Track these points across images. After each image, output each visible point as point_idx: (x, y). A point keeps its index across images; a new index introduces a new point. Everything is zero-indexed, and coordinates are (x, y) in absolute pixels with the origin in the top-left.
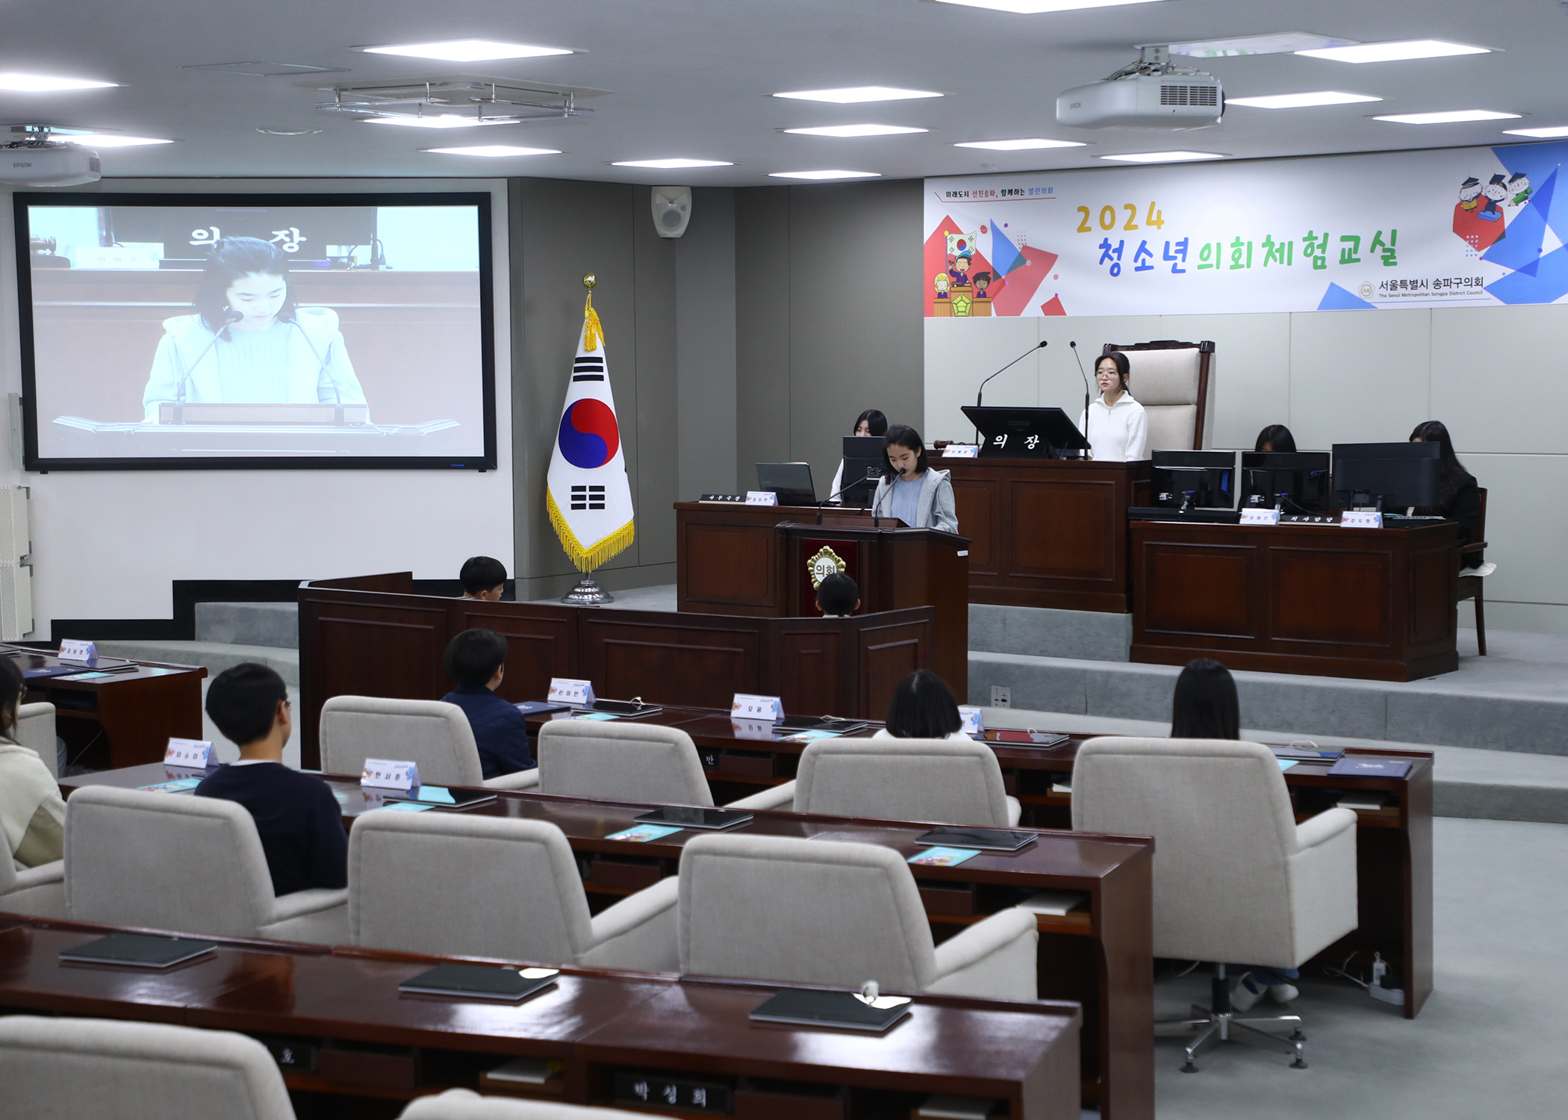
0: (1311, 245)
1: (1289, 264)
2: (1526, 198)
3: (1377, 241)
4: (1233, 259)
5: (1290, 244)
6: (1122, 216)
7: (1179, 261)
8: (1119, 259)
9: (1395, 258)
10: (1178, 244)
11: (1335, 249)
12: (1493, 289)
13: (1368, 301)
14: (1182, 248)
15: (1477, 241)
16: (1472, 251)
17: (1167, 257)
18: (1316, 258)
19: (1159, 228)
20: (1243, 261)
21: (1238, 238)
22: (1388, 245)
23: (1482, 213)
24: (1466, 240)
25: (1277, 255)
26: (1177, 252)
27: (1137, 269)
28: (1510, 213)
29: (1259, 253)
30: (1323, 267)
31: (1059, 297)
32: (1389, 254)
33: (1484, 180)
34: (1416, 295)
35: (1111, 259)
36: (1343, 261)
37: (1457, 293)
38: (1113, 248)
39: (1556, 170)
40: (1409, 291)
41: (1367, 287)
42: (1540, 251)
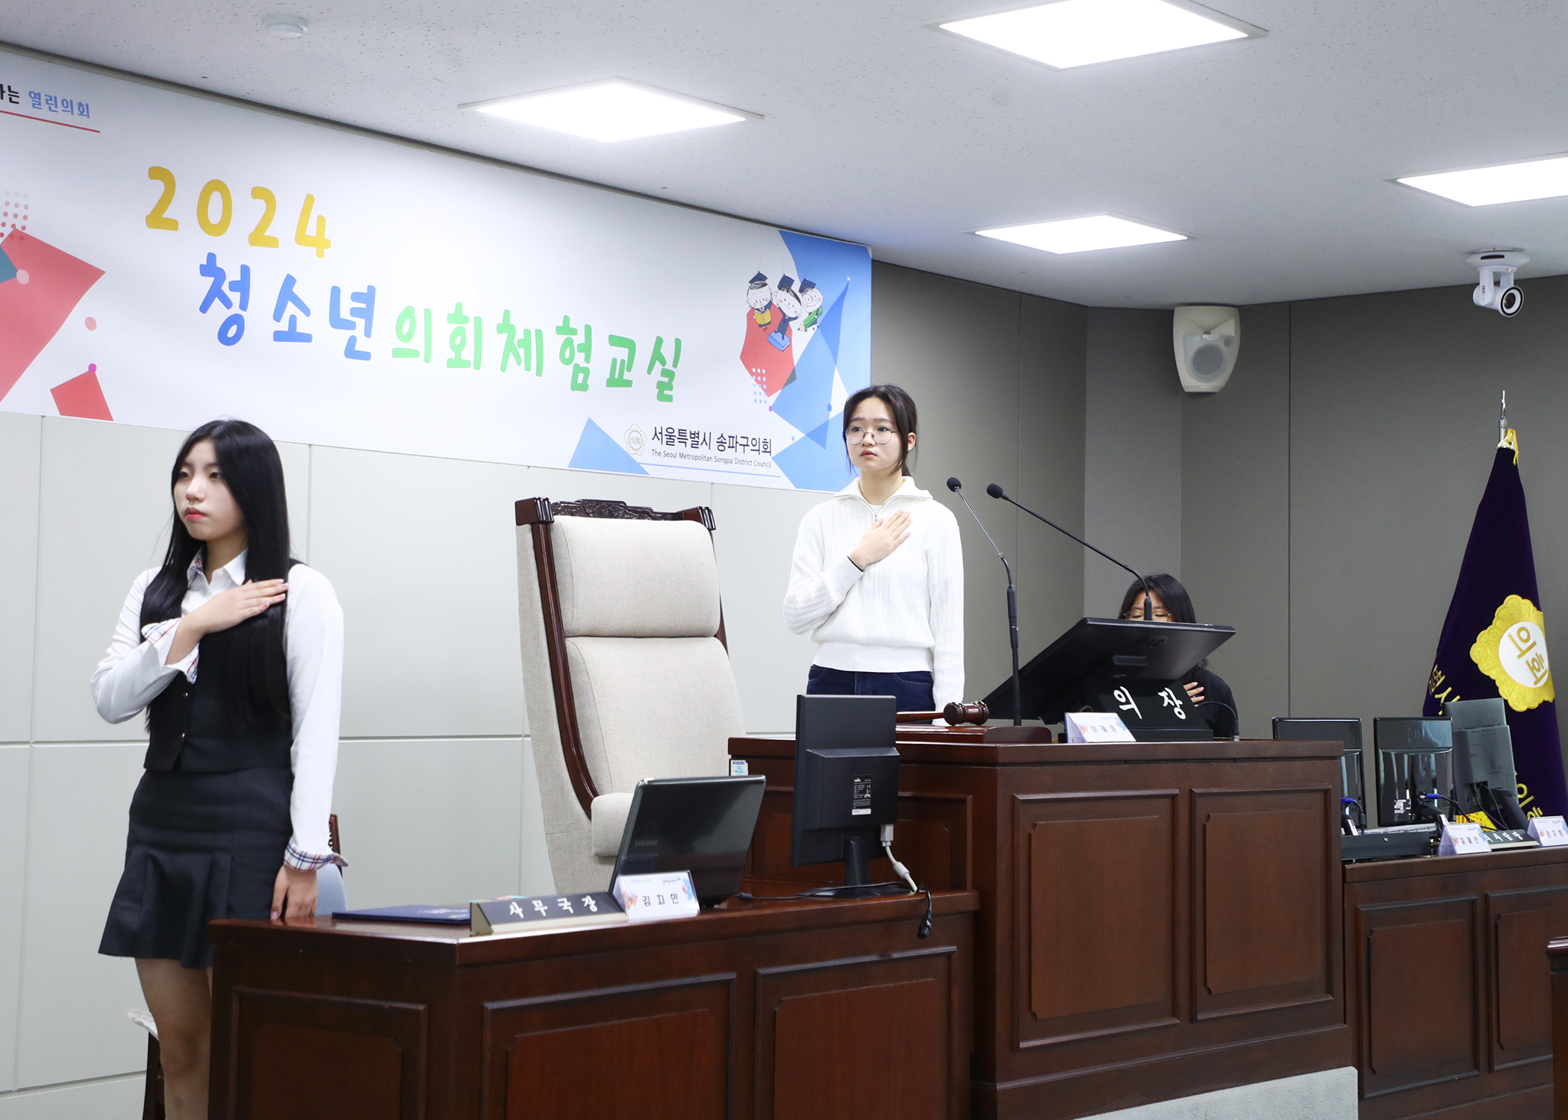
0: (568, 343)
1: (539, 373)
2: (815, 322)
3: (657, 356)
4: (453, 347)
5: (539, 333)
6: (247, 212)
7: (359, 331)
8: (244, 306)
9: (671, 388)
10: (356, 297)
11: (603, 357)
12: (784, 460)
13: (638, 459)
14: (364, 306)
15: (764, 379)
16: (760, 394)
17: (336, 322)
18: (577, 369)
19: (320, 254)
20: (468, 354)
21: (459, 307)
22: (669, 366)
23: (773, 334)
24: (752, 374)
25: (521, 351)
26: (354, 312)
27: (279, 336)
28: (801, 339)
29: (494, 344)
30: (584, 387)
31: (99, 374)
32: (666, 380)
33: (773, 281)
34: (696, 458)
35: (228, 304)
36: (612, 382)
37: (742, 462)
38: (229, 279)
39: (847, 285)
40: (688, 450)
41: (635, 435)
42: (829, 408)
